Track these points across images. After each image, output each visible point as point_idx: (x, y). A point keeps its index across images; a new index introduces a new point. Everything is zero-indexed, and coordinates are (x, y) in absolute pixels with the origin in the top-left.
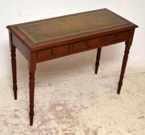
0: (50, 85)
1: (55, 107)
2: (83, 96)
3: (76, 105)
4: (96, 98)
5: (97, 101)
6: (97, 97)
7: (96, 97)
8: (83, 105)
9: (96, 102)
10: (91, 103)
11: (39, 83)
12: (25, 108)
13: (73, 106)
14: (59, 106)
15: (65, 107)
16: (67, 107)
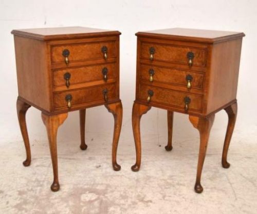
0: (90, 159)
1: (81, 194)
2: (150, 182)
3: (128, 195)
4: (178, 187)
5: (178, 193)
6: (181, 185)
7: (178, 184)
8: (143, 196)
9: (175, 194)
10: (162, 194)
11: (72, 155)
12: (19, 190)
13: (121, 195)
14: (89, 193)
15: (101, 196)
16: (106, 197)
